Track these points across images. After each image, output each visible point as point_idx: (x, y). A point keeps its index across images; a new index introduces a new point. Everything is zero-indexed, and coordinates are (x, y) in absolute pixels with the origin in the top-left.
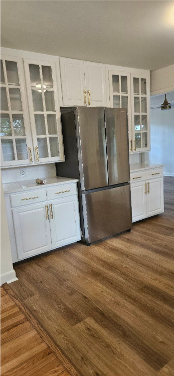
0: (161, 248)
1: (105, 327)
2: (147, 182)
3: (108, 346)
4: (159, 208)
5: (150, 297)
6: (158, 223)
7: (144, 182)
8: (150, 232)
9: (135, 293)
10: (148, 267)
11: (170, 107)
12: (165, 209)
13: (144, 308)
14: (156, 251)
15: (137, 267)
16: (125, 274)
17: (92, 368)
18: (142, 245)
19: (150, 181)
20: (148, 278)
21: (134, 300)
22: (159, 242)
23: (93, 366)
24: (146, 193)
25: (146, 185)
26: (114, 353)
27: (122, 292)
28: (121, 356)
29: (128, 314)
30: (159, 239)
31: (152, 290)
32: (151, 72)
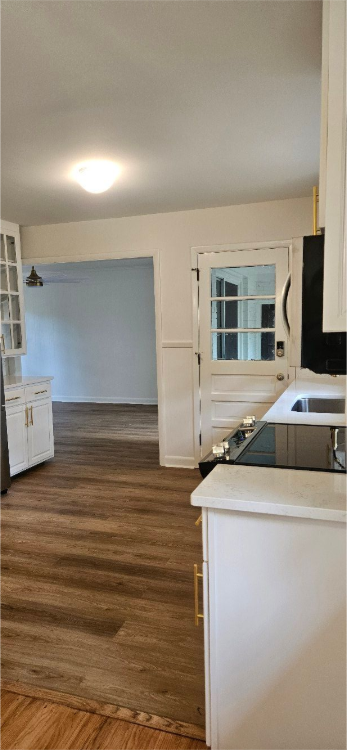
0: (68, 507)
1: (20, 621)
2: (29, 406)
3: (35, 639)
4: (46, 451)
5: (74, 569)
6: (50, 474)
7: (24, 407)
8: (41, 488)
9: (49, 570)
10: (57, 534)
11: (41, 284)
12: (56, 452)
13: (71, 582)
14: (62, 512)
15: (41, 538)
16: (23, 553)
17: (23, 668)
18: (35, 509)
19: (34, 404)
20: (62, 547)
21: (54, 578)
22: (61, 499)
23: (22, 666)
24: (27, 425)
25: (26, 411)
26: (48, 642)
27: (29, 574)
28: (59, 641)
29: (48, 596)
30: (60, 496)
31: (74, 560)
32: (21, 227)
